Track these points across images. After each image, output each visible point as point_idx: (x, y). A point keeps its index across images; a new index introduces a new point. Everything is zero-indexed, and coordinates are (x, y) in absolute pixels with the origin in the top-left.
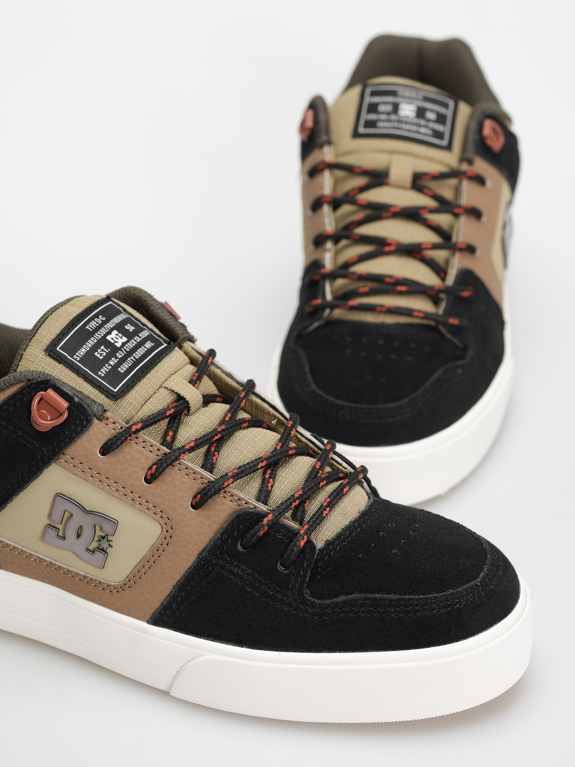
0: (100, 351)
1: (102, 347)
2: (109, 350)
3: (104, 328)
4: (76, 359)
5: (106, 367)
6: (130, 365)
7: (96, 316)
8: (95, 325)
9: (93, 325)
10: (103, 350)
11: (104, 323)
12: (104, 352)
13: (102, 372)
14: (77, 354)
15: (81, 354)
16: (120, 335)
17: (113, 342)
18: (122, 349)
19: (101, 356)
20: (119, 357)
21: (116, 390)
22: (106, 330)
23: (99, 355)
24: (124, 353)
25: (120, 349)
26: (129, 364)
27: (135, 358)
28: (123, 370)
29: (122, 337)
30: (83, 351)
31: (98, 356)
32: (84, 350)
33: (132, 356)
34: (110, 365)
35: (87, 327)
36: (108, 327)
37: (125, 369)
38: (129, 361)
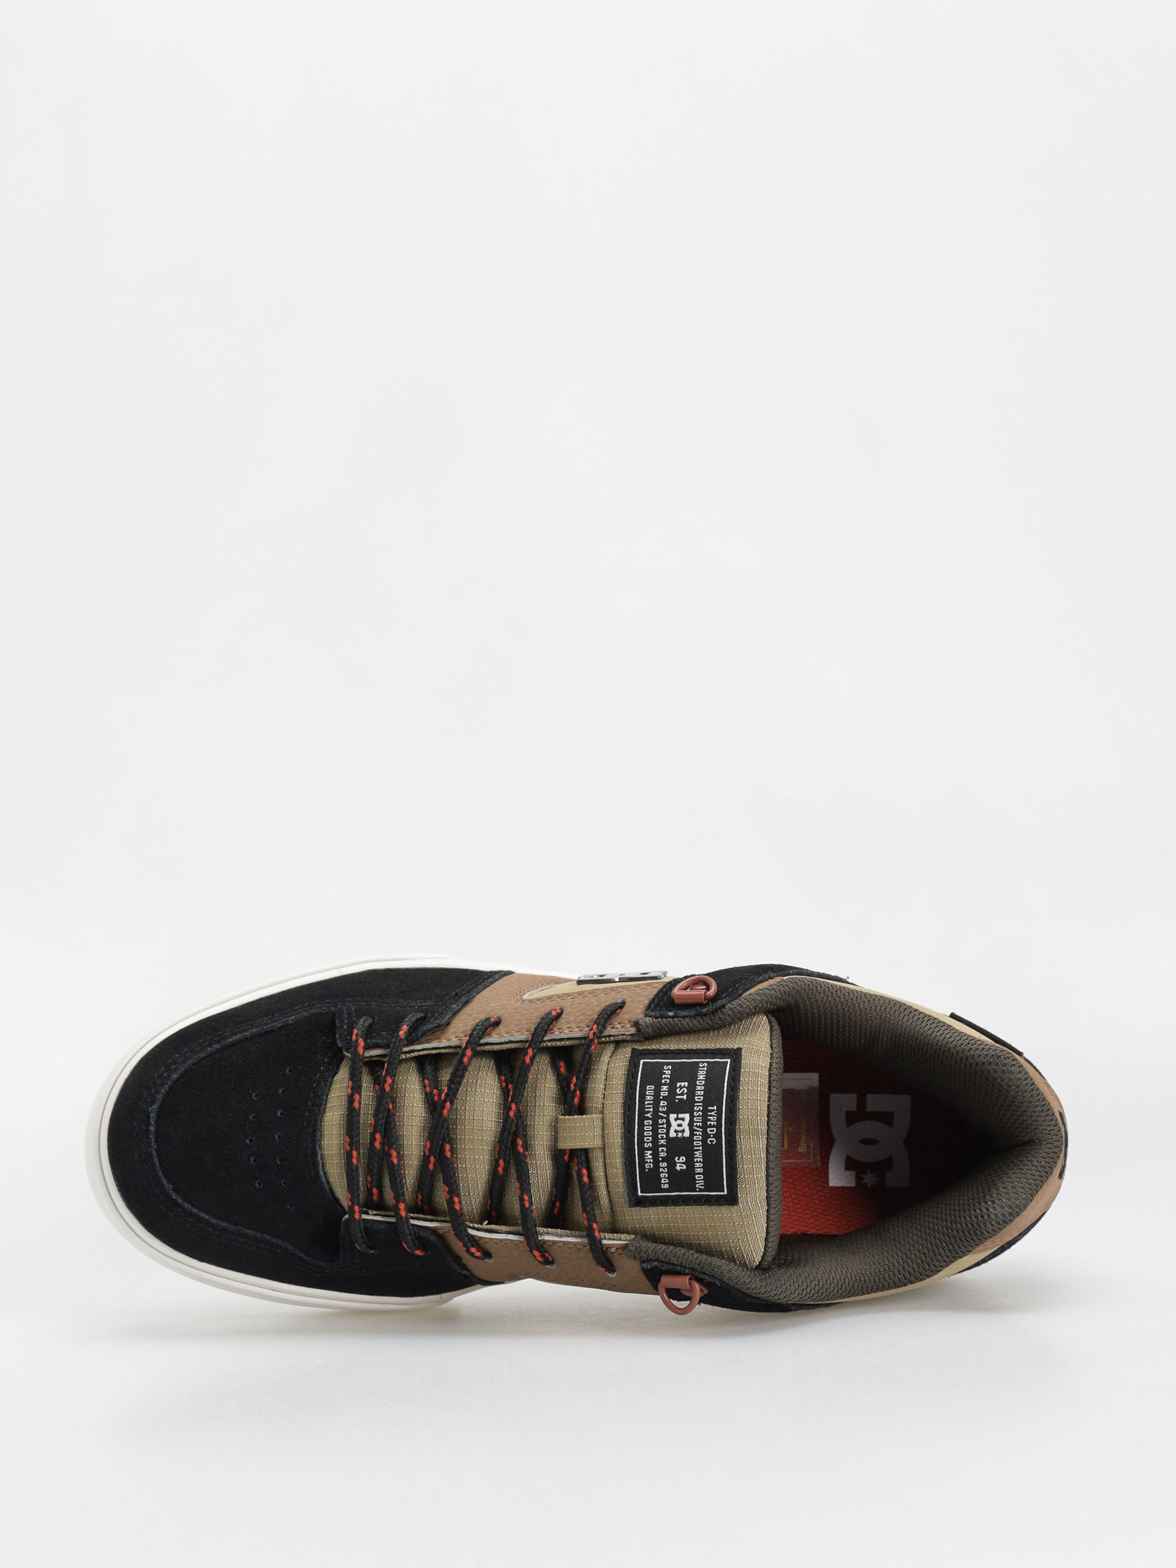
0: (684, 1091)
1: (685, 1097)
2: (677, 1101)
3: (699, 1127)
4: (703, 1062)
5: (667, 1078)
6: (646, 1103)
7: (718, 1136)
8: (710, 1120)
9: (713, 1120)
10: (682, 1094)
11: (705, 1136)
12: (680, 1092)
13: (668, 1070)
14: (705, 1069)
15: (701, 1072)
16: (680, 1135)
17: (680, 1116)
18: (665, 1116)
19: (680, 1085)
20: (662, 1102)
21: (642, 1061)
22: (696, 1126)
23: (682, 1086)
24: (661, 1112)
25: (668, 1113)
26: (648, 1104)
27: (648, 1118)
28: (649, 1090)
29: (677, 1135)
30: (701, 1075)
31: (683, 1084)
32: (701, 1077)
33: (651, 1117)
34: (665, 1084)
35: (715, 1108)
36: (698, 1133)
37: (647, 1093)
38: (650, 1108)
